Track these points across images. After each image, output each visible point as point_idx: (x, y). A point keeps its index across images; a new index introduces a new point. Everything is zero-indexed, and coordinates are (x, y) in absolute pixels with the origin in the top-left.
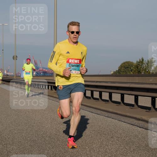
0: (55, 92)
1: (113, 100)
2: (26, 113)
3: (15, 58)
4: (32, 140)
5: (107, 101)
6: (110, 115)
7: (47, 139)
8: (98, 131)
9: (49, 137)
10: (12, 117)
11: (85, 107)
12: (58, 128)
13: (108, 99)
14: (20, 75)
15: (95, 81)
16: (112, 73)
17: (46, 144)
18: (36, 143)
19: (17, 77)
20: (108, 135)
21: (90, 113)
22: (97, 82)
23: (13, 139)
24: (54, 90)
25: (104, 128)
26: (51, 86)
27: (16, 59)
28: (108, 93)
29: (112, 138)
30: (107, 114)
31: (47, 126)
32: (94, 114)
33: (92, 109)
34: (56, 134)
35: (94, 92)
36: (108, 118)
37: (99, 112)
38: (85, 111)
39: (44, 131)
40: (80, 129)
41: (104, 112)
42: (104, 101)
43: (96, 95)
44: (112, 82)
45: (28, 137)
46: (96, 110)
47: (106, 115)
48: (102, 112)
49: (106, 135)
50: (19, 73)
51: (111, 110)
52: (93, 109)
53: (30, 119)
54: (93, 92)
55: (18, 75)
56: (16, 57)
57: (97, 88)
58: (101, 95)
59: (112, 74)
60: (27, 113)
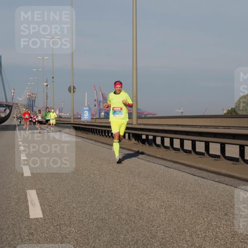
0: (134, 143)
1: (226, 155)
2: (90, 176)
3: (72, 90)
4: (100, 219)
5: (218, 157)
6: (222, 178)
7: (123, 217)
8: (204, 204)
9: (127, 213)
10: (67, 182)
11: (183, 167)
12: (141, 199)
13: (218, 153)
14: (80, 116)
15: (198, 126)
16: (225, 112)
17: (122, 224)
18: (107, 223)
19: (75, 120)
20: (219, 211)
21: (191, 176)
22: (201, 126)
23: (70, 217)
24: (133, 139)
25: (214, 200)
26: (129, 134)
27: (74, 92)
28: (219, 144)
29: (226, 215)
30: (217, 178)
31: (123, 197)
32: (197, 178)
33: (193, 169)
34: (137, 210)
35: (197, 142)
36: (220, 184)
37: (205, 174)
38: (183, 173)
39: (119, 205)
40: (175, 201)
41: (213, 175)
42: (212, 157)
43: (200, 147)
44: (225, 127)
45: (93, 213)
46: (200, 171)
47: (217, 180)
48: (209, 174)
49: (216, 210)
50: (78, 114)
51: (224, 171)
52: (195, 170)
53: (96, 186)
54: (195, 143)
55: (76, 117)
56: (74, 88)
57: (202, 136)
58: (207, 148)
59: (225, 114)
60: (92, 176)
